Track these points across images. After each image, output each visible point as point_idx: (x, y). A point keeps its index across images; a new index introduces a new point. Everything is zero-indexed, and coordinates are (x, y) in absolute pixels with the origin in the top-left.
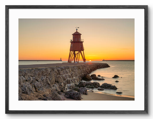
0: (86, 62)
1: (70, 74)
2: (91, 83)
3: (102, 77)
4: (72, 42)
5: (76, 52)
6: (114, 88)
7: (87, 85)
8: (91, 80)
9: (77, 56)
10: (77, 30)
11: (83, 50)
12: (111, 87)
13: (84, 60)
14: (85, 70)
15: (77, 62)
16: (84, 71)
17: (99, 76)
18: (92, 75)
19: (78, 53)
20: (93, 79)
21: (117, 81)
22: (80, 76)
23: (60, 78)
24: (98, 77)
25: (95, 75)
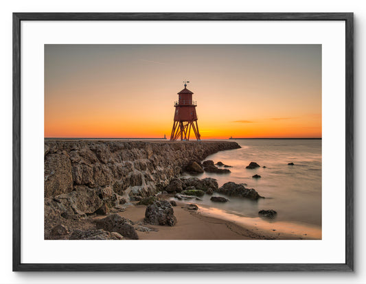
0: (201, 139)
1: (144, 161)
2: (199, 181)
3: (226, 166)
4: (177, 106)
5: (185, 123)
6: (253, 196)
7: (188, 185)
8: (203, 172)
9: (185, 129)
10: (185, 85)
11: (196, 120)
12: (244, 191)
13: (198, 135)
14: (192, 151)
15: (185, 137)
16: (190, 153)
17: (220, 164)
18: (204, 163)
19: (187, 125)
20: (206, 170)
21: (256, 177)
22: (179, 165)
23: (100, 173)
24: (216, 166)
25: (212, 162)
